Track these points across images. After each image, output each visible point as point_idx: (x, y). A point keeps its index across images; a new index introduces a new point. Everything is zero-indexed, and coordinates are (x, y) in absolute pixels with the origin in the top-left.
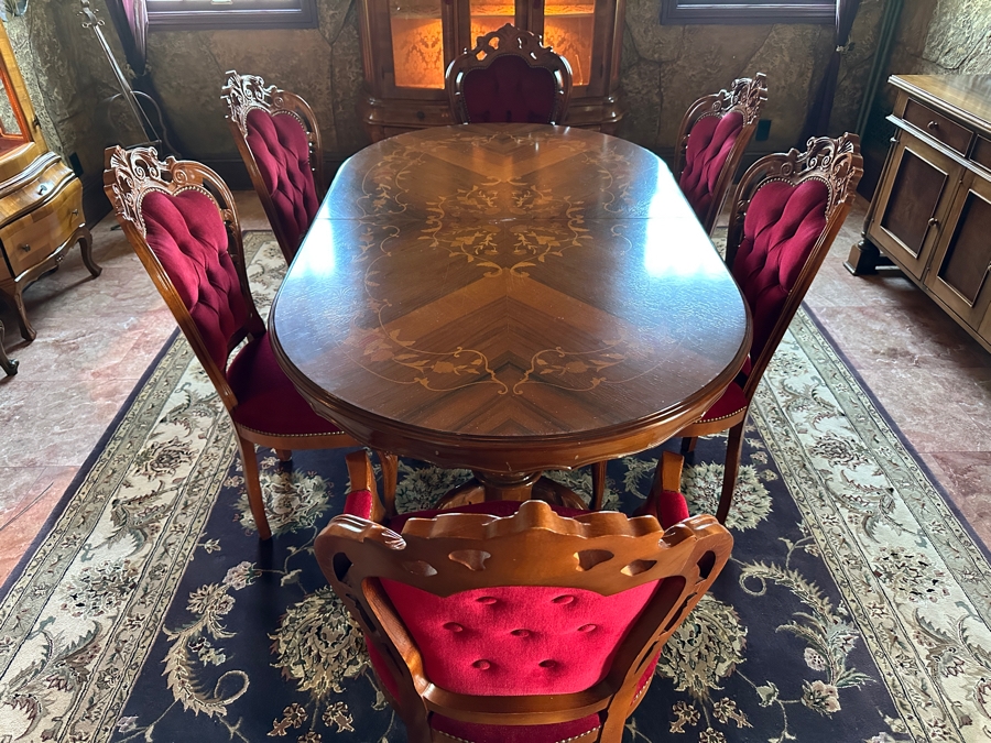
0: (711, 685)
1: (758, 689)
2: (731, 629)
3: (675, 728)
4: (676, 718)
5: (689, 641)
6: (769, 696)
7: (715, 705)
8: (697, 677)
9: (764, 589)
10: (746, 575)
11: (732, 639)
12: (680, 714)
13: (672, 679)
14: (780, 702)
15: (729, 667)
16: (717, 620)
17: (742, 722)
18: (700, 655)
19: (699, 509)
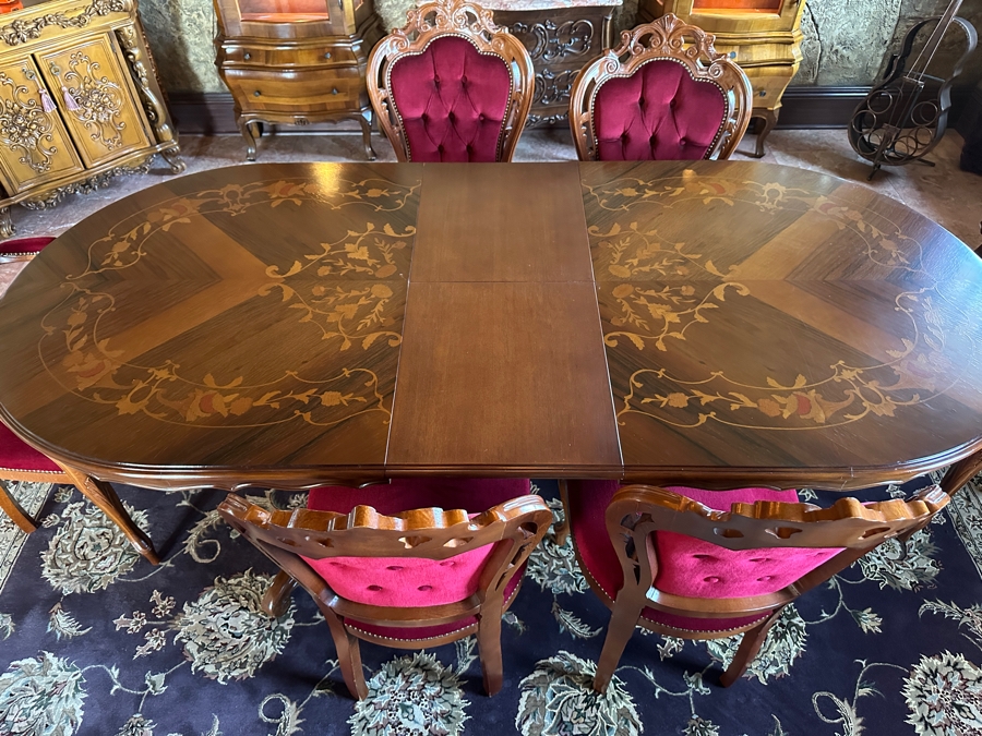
0: (181, 634)
1: (164, 675)
2: (229, 668)
3: (156, 594)
4: (163, 599)
5: (227, 624)
6: (154, 684)
7: (163, 632)
8: (192, 623)
9: (266, 719)
10: (288, 705)
11: (218, 666)
12: (165, 602)
13: (196, 601)
14: (146, 692)
15: (192, 655)
16: (242, 657)
17: (141, 651)
18: (211, 631)
19: (388, 677)
